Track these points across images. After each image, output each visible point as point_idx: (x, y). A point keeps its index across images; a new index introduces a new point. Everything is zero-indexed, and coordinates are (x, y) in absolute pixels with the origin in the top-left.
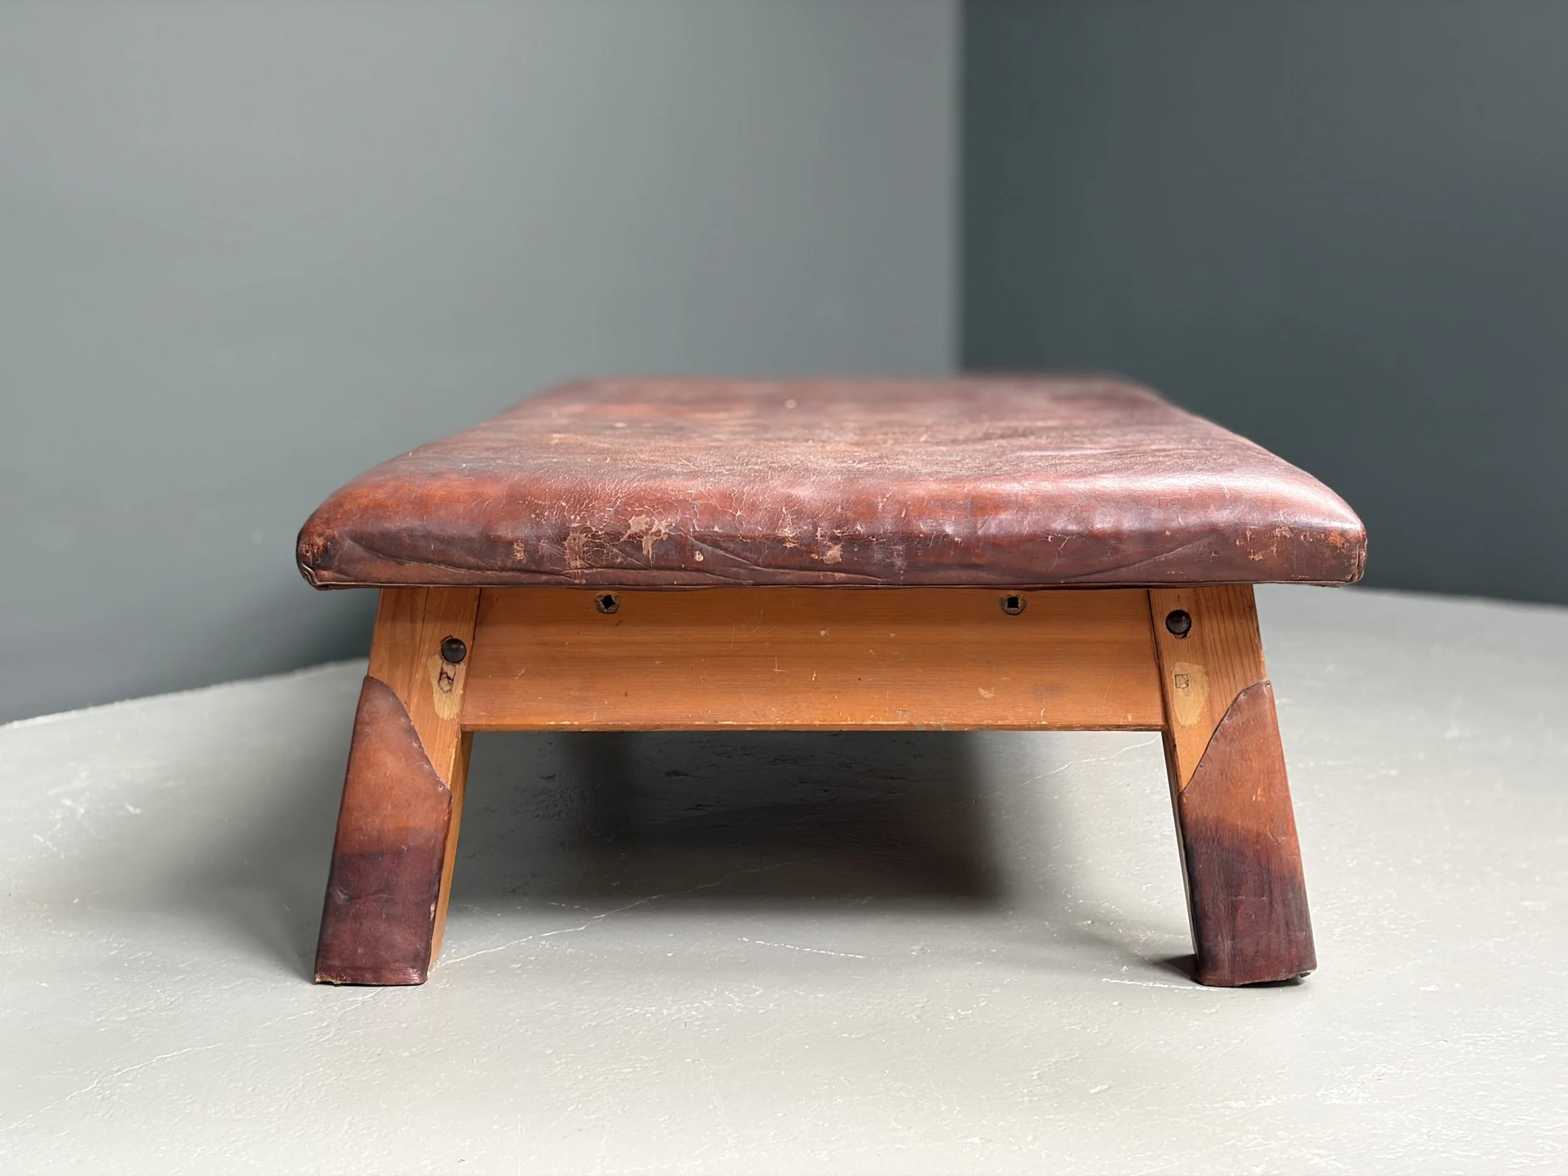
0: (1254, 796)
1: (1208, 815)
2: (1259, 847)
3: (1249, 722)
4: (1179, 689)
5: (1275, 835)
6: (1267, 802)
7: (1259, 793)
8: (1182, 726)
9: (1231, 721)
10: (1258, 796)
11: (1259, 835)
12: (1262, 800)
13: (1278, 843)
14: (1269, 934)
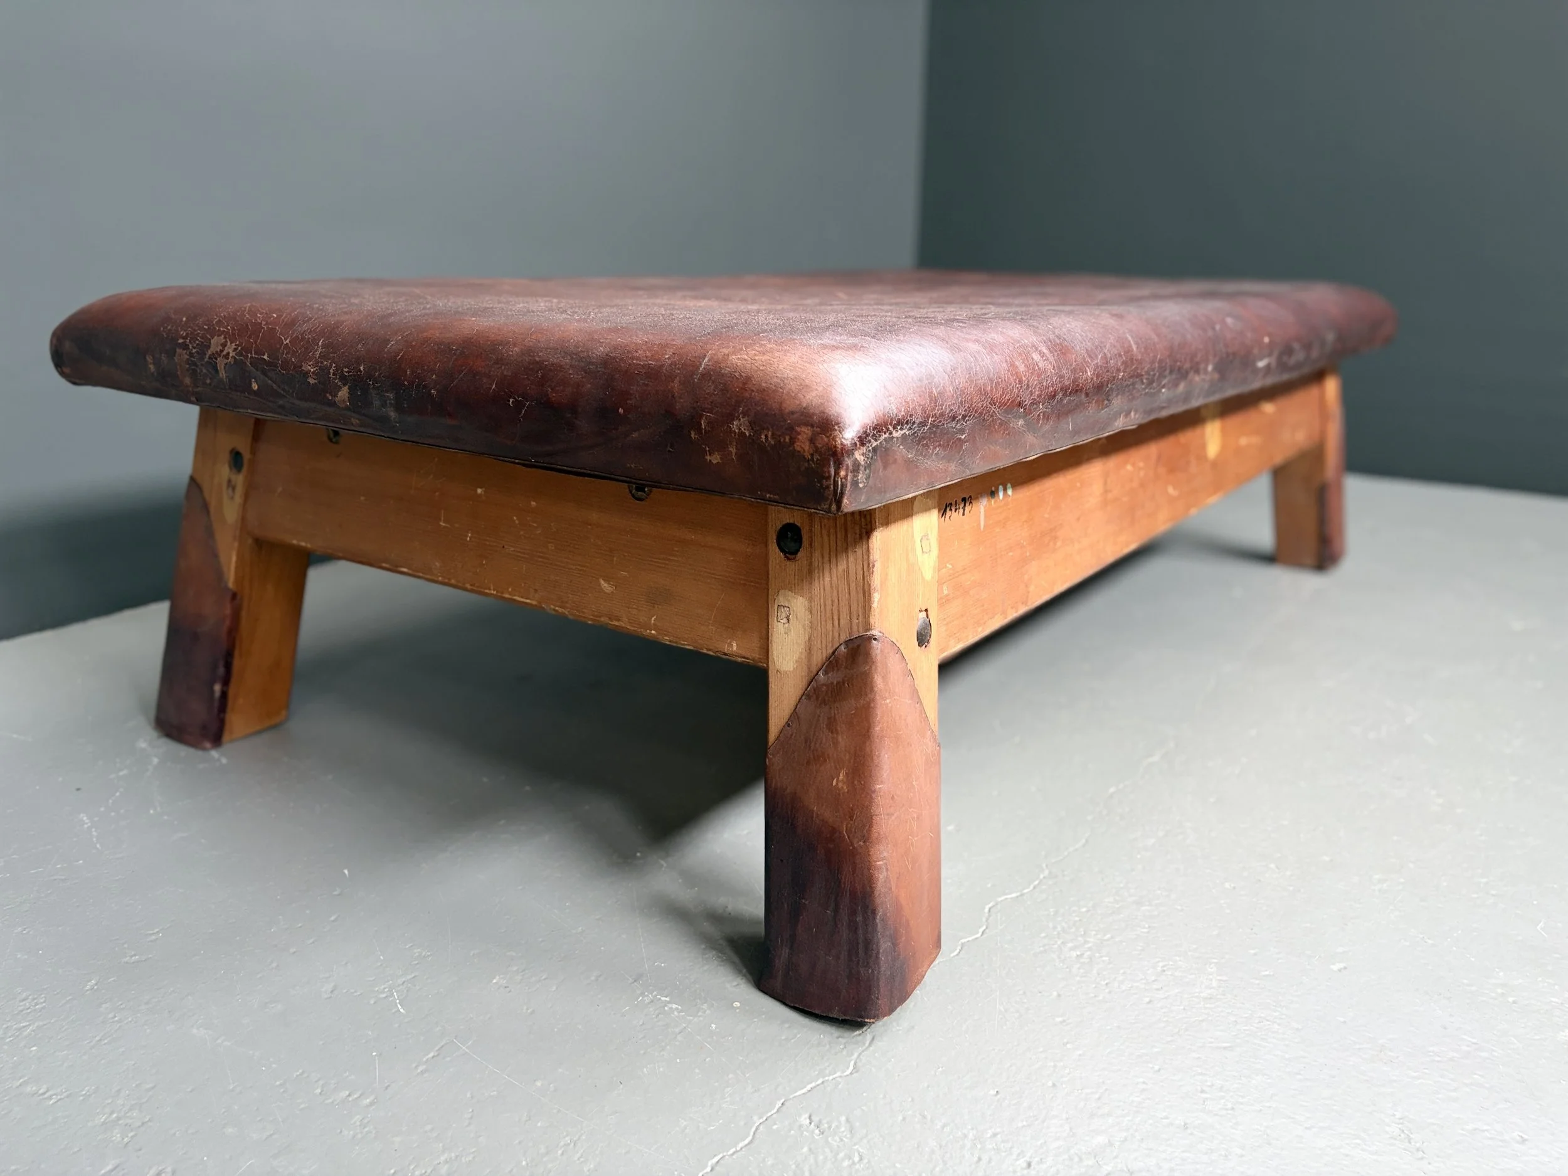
0: (835, 780)
1: (787, 788)
2: (831, 846)
3: (844, 683)
4: (779, 623)
5: (851, 836)
6: (848, 792)
7: (841, 777)
8: (777, 671)
9: (826, 677)
10: (840, 781)
11: (834, 830)
12: (842, 787)
13: (854, 848)
14: (827, 957)
